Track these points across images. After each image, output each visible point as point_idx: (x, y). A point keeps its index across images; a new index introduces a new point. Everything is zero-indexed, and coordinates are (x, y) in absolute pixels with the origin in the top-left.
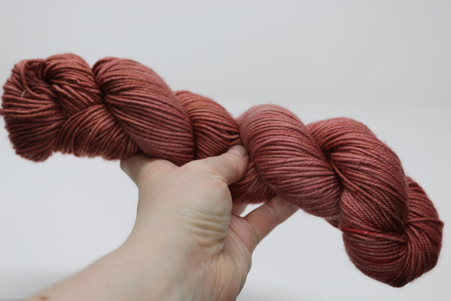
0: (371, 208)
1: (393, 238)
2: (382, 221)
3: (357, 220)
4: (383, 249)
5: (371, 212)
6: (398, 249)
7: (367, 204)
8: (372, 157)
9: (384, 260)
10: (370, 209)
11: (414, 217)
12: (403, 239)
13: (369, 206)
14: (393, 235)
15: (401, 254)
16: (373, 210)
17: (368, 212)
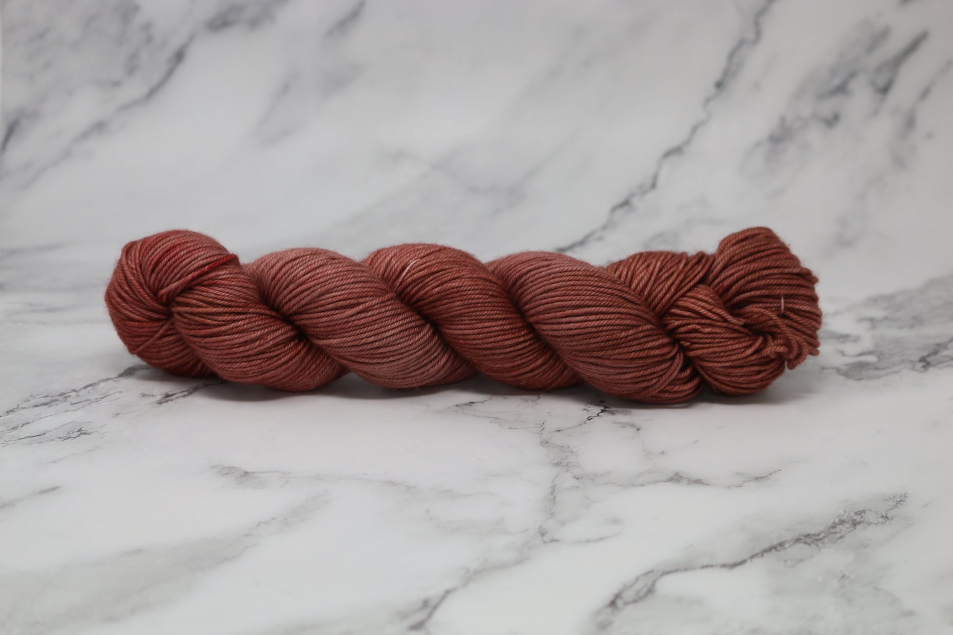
0: (218, 299)
1: (174, 285)
2: (197, 294)
3: (224, 276)
4: (176, 267)
5: (215, 294)
6: (160, 280)
7: (226, 300)
8: (255, 355)
9: (167, 256)
10: (219, 297)
11: (167, 330)
12: (162, 296)
13: (223, 300)
14: (176, 288)
15: (153, 276)
16: (214, 298)
17: (219, 293)
